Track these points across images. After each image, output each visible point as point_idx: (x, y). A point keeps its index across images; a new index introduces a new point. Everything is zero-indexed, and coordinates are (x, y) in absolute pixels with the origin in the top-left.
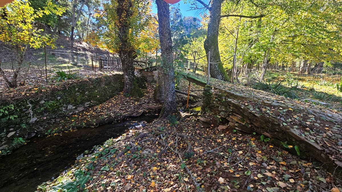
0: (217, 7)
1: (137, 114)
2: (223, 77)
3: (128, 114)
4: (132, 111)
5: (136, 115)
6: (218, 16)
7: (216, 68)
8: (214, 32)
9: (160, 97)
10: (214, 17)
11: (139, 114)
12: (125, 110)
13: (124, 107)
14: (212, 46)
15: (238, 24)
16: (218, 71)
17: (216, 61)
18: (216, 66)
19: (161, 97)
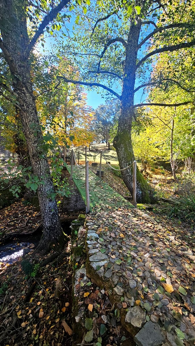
0: (127, 95)
1: (29, 231)
2: (139, 185)
3: (15, 232)
4: (22, 228)
5: (27, 232)
6: (129, 106)
7: (128, 173)
8: (125, 126)
9: (67, 205)
10: (124, 107)
11: (32, 230)
12: (14, 225)
13: (15, 220)
14: (121, 144)
15: (173, 113)
16: (131, 176)
17: (128, 164)
18: (128, 170)
19: (69, 204)
